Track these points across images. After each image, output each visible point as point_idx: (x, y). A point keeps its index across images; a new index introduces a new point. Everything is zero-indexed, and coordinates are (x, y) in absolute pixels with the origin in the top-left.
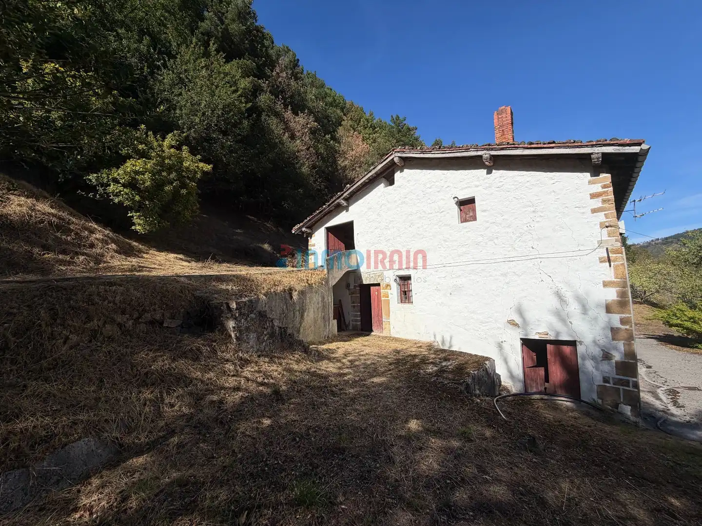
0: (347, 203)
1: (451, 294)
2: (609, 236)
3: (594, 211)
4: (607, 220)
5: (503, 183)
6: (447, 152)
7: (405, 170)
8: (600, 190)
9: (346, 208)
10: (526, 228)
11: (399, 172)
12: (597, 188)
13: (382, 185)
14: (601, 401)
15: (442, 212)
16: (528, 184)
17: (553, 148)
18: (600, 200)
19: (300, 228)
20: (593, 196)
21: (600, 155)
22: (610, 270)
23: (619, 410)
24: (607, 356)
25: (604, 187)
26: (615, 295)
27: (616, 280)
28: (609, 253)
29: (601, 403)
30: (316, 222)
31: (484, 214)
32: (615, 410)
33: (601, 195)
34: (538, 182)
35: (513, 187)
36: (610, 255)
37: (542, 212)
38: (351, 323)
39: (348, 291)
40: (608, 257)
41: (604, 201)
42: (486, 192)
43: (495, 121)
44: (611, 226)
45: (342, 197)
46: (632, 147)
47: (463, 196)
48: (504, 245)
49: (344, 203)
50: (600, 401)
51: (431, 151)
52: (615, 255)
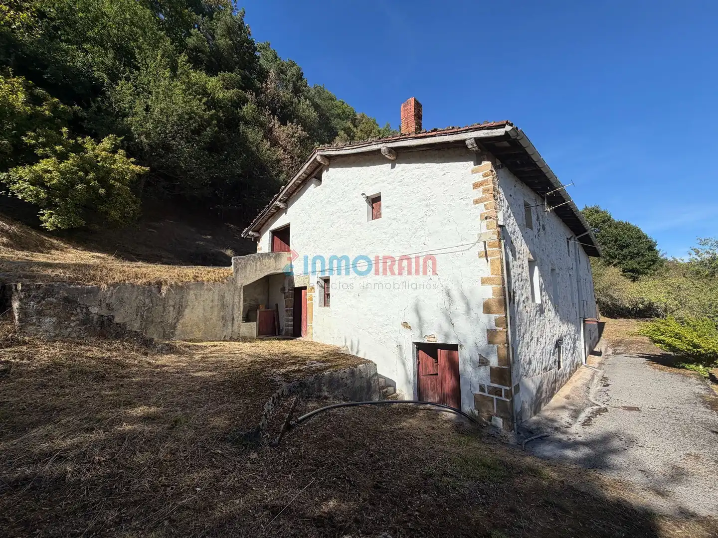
0: (284, 205)
1: (359, 295)
2: (488, 229)
3: (476, 202)
4: (487, 211)
5: (404, 177)
6: (355, 147)
7: (330, 169)
8: (481, 179)
9: (285, 210)
10: (419, 224)
11: (326, 171)
12: (479, 177)
13: (313, 185)
14: (478, 412)
15: (355, 210)
16: (424, 176)
17: (435, 136)
18: (481, 190)
19: (247, 232)
20: (476, 186)
21: (473, 141)
22: (488, 265)
23: (493, 423)
24: (483, 362)
25: (485, 175)
26: (491, 292)
27: (492, 276)
28: (487, 247)
29: (477, 415)
30: (263, 225)
31: (388, 210)
32: (489, 423)
33: (482, 185)
34: (432, 174)
35: (411, 180)
36: (487, 250)
37: (433, 205)
38: (284, 327)
39: (283, 295)
40: (486, 252)
41: (484, 191)
42: (390, 187)
43: (402, 113)
44: (490, 218)
45: (278, 199)
46: (499, 130)
47: (371, 193)
48: (402, 243)
49: (282, 206)
50: (476, 412)
51: (343, 148)
52: (491, 249)
